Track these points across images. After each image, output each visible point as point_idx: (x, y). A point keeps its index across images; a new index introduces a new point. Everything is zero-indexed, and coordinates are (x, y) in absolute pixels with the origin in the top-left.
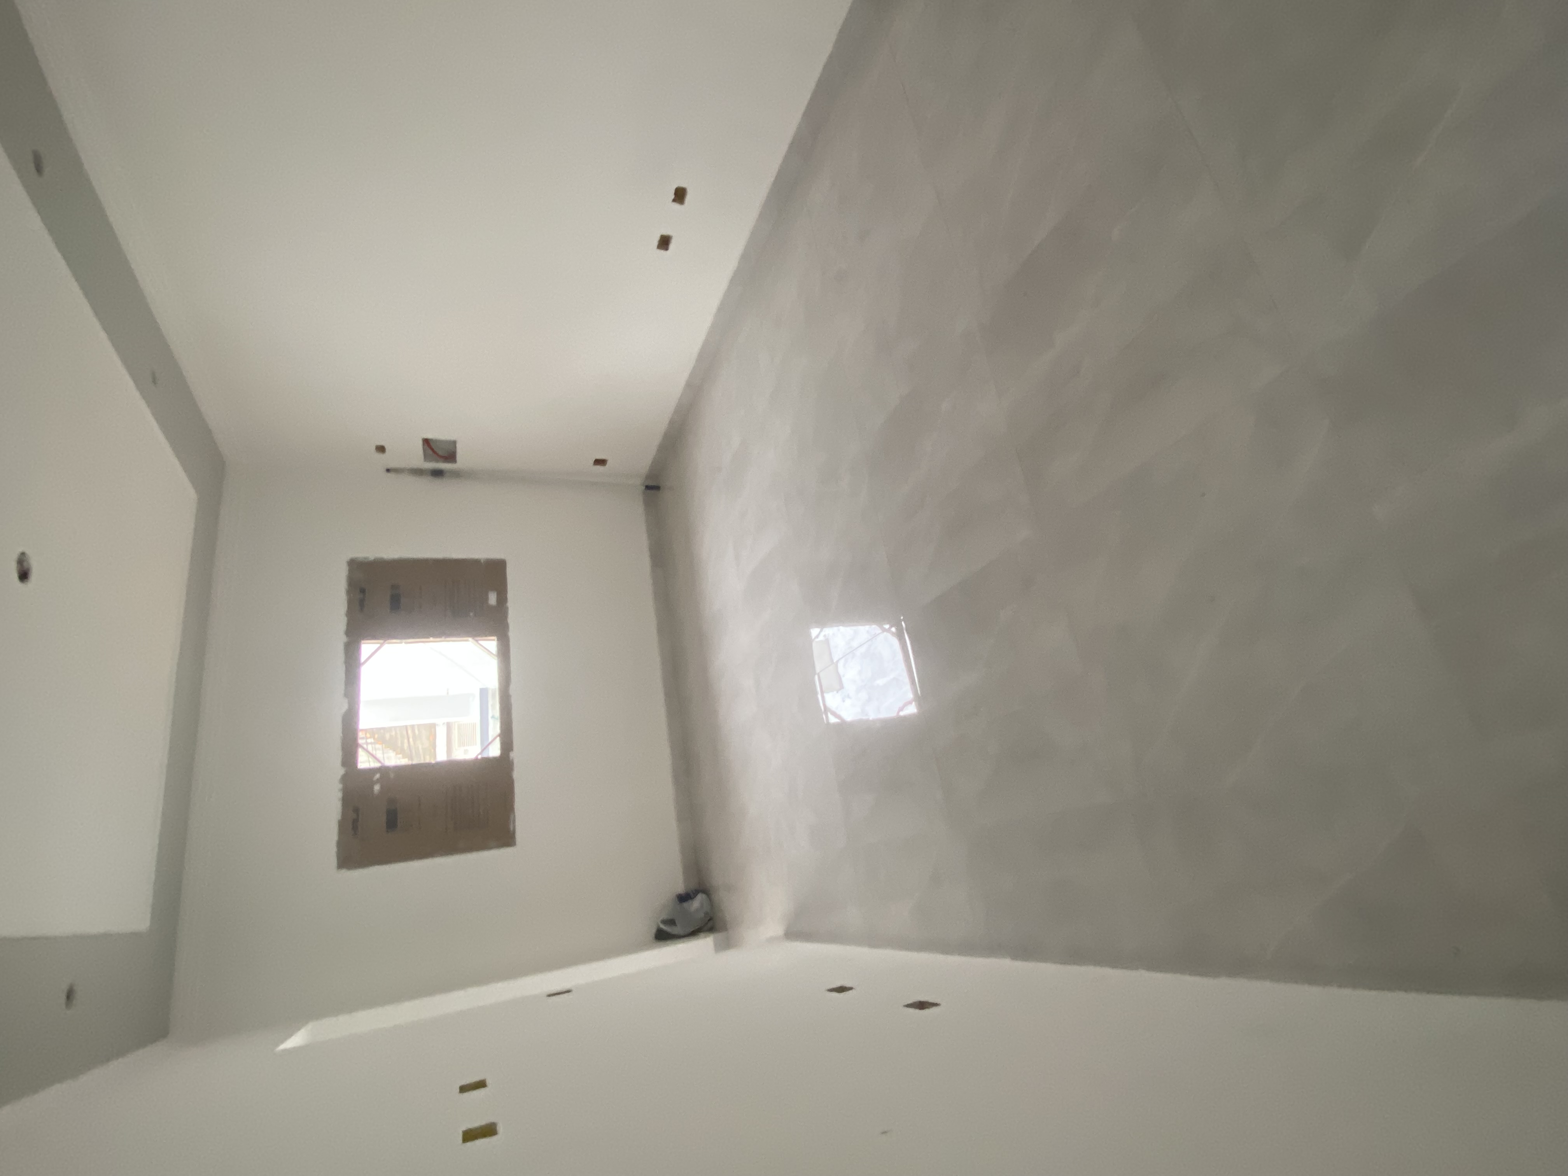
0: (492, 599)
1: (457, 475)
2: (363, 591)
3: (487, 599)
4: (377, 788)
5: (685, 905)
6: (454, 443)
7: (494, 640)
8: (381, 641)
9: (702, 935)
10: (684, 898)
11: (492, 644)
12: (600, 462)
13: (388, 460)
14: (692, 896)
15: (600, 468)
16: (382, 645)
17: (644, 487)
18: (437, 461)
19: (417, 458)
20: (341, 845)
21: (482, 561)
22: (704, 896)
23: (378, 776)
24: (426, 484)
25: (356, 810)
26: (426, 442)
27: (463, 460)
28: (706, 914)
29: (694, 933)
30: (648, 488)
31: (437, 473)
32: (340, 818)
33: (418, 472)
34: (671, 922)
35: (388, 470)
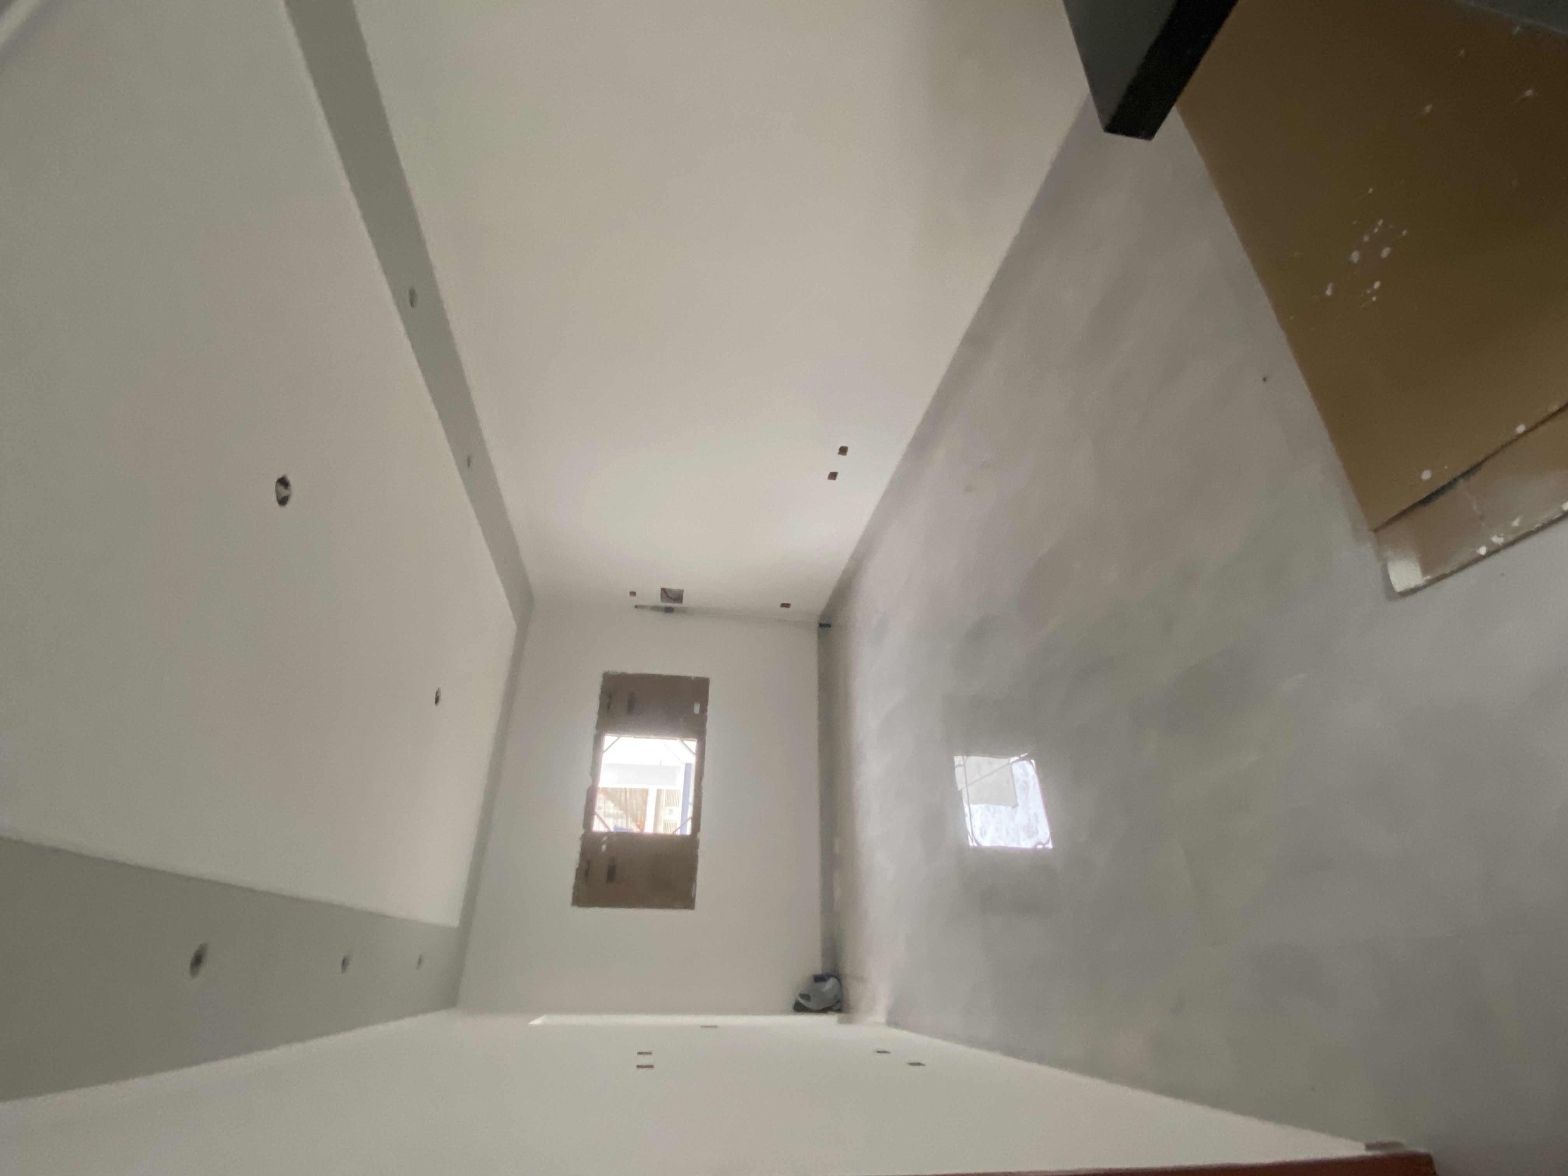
0: (697, 709)
1: (683, 611)
2: (610, 697)
3: (693, 709)
4: (604, 847)
5: (819, 985)
6: (683, 591)
7: (694, 741)
8: (619, 735)
9: (829, 1012)
10: (819, 979)
11: (693, 744)
12: (786, 605)
13: (636, 600)
14: (826, 978)
15: (784, 609)
16: (619, 738)
17: (818, 625)
18: (668, 601)
19: (656, 599)
20: (577, 889)
21: (693, 678)
22: (835, 980)
23: (605, 838)
24: (660, 615)
25: (589, 863)
26: (664, 590)
27: (687, 601)
28: (835, 996)
29: (824, 1011)
30: (821, 625)
31: (669, 610)
32: (578, 866)
33: (655, 608)
34: (806, 997)
35: (636, 607)
